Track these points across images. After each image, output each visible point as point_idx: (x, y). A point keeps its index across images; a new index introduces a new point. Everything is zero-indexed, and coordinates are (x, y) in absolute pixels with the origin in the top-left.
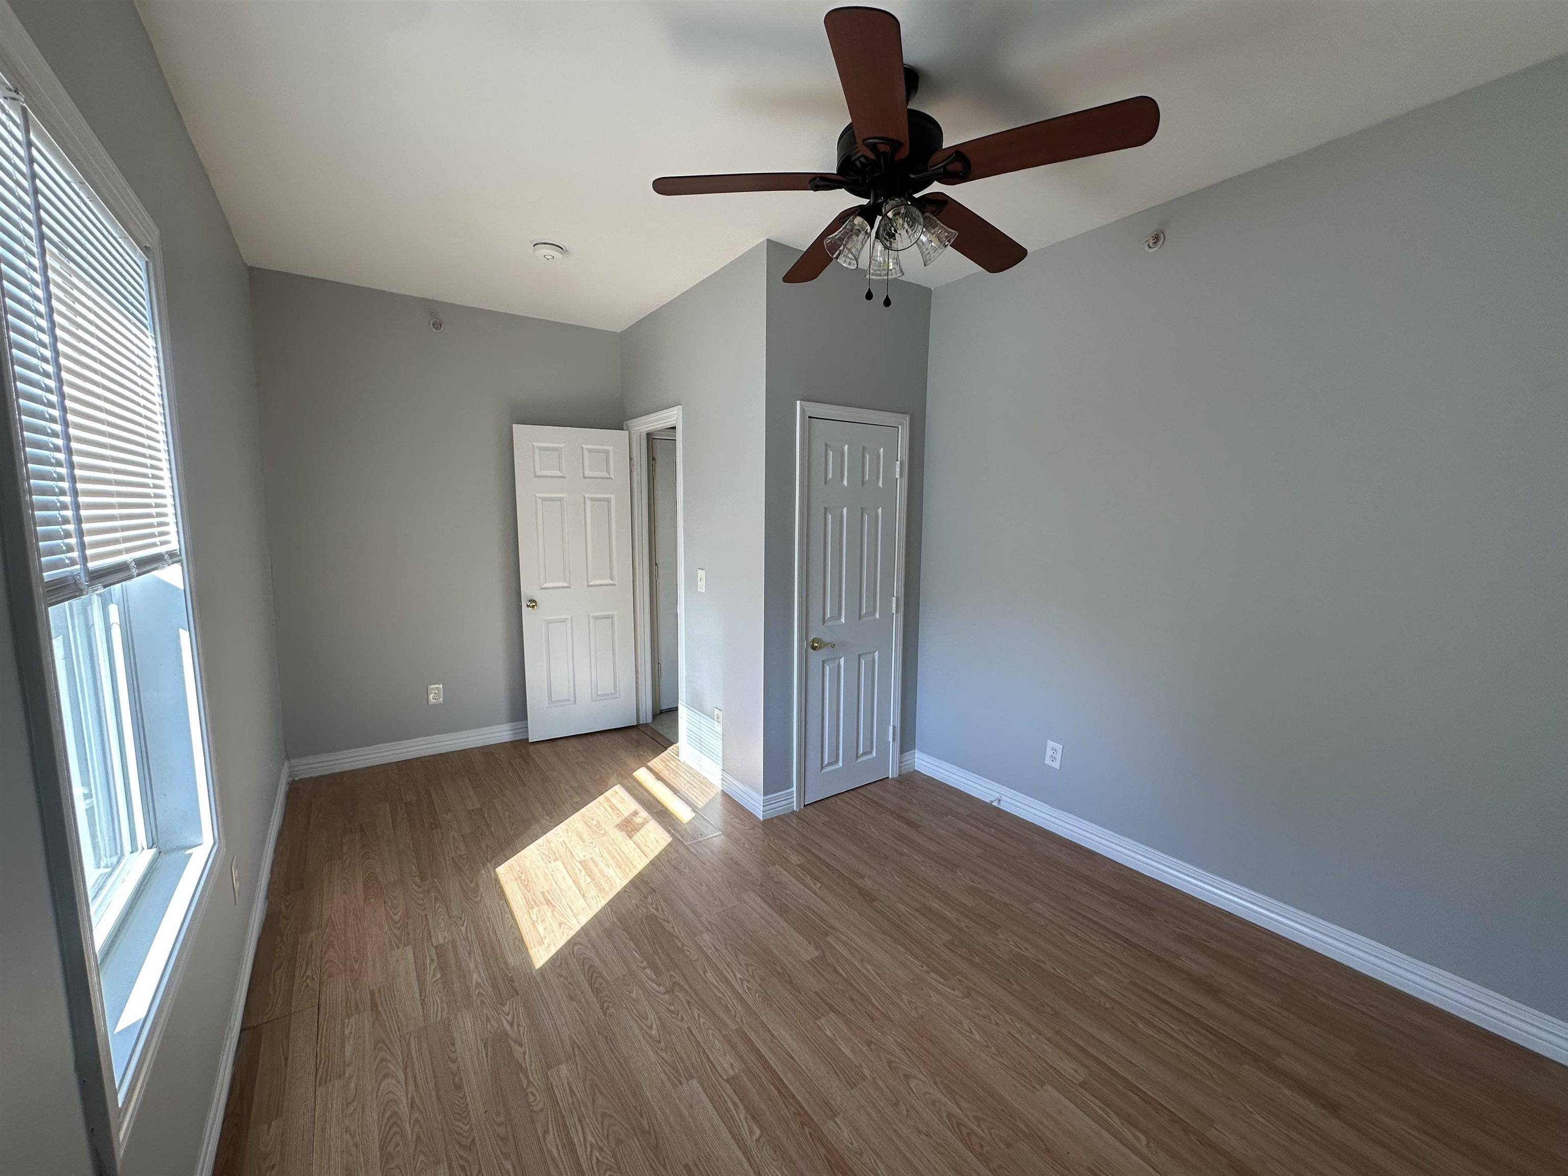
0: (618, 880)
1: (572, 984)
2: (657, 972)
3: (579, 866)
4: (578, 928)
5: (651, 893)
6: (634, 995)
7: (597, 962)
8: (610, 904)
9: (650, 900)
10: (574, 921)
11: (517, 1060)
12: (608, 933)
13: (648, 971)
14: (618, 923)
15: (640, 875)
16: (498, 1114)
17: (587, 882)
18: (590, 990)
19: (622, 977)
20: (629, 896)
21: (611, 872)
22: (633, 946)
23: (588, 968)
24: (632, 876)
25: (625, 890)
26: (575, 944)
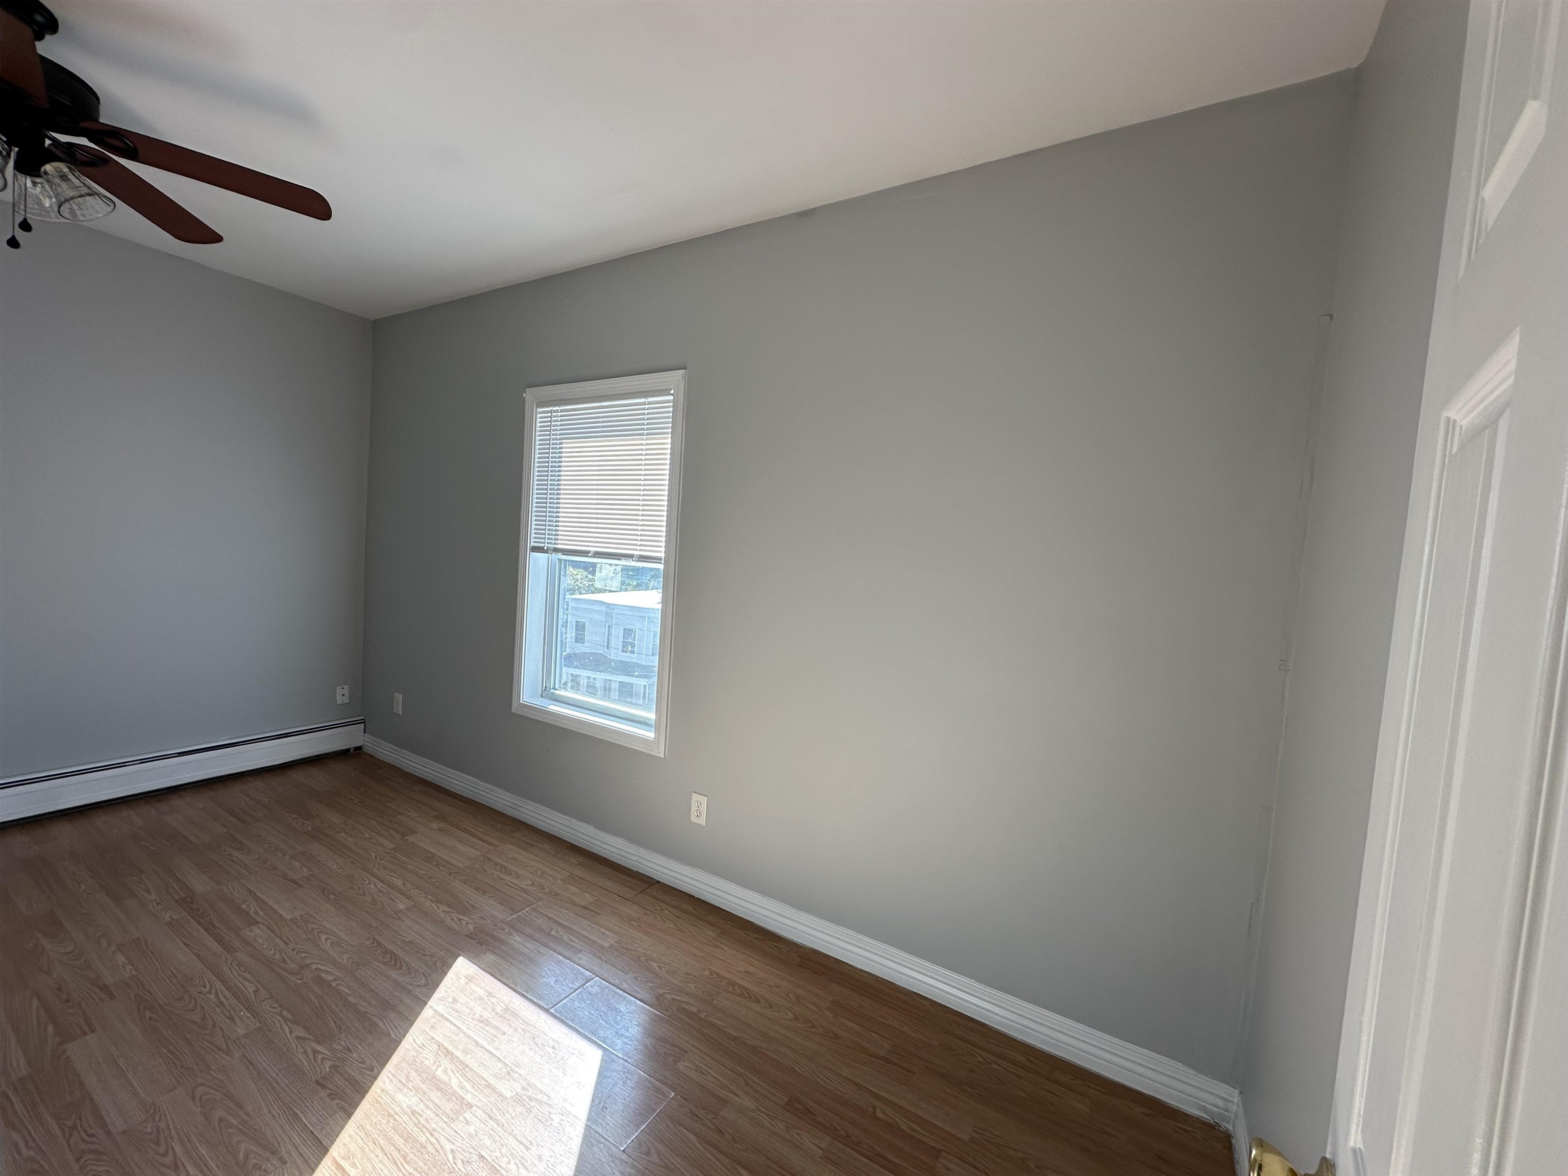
0: (389, 1087)
1: (417, 952)
2: (319, 981)
3: (469, 1098)
4: (431, 1003)
5: (324, 1078)
6: (346, 956)
7: (393, 974)
8: (396, 1043)
9: (328, 1064)
10: (440, 1008)
11: (442, 904)
12: (387, 1006)
13: (330, 978)
14: (375, 1019)
15: (348, 1107)
16: (440, 884)
17: (440, 1069)
18: (394, 951)
19: (361, 967)
20: (364, 1063)
21: (407, 1100)
22: (350, 998)
23: (402, 966)
24: (366, 1105)
25: (373, 1074)
26: (427, 985)
